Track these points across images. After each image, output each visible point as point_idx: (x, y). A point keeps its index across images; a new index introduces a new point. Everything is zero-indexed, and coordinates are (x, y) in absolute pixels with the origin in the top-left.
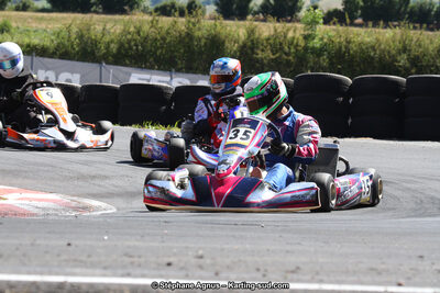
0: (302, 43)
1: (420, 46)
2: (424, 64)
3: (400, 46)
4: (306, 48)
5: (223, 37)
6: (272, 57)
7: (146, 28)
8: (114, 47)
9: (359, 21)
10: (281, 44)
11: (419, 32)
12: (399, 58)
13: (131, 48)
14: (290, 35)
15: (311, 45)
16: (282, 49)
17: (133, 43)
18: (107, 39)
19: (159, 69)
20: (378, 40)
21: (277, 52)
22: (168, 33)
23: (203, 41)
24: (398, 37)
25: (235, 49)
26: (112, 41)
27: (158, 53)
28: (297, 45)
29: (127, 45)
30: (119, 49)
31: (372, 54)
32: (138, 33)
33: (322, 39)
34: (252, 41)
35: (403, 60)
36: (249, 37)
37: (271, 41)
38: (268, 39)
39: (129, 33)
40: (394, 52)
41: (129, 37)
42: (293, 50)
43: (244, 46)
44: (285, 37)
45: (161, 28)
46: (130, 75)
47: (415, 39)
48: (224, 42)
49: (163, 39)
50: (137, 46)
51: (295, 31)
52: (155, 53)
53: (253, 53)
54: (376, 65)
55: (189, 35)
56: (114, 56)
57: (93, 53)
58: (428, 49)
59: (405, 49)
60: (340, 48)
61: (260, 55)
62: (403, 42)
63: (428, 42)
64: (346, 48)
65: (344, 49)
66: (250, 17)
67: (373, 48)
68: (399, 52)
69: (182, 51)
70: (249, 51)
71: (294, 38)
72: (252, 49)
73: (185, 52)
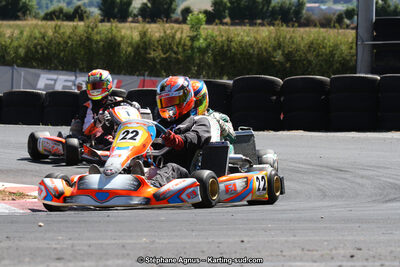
0: (189, 43)
1: (293, 42)
2: (298, 58)
3: (275, 43)
4: (192, 48)
5: (118, 40)
6: (163, 56)
7: (50, 33)
8: (22, 52)
9: (227, 20)
10: (170, 45)
11: (292, 29)
12: (275, 54)
13: (37, 51)
14: (178, 36)
15: (197, 44)
16: (171, 48)
17: (39, 47)
18: (15, 44)
19: (63, 70)
20: (256, 39)
21: (167, 51)
22: (69, 37)
23: (102, 43)
24: (273, 35)
25: (129, 49)
26: (20, 46)
27: (62, 54)
28: (184, 45)
29: (33, 50)
30: (26, 53)
31: (251, 51)
32: (43, 38)
33: (205, 39)
34: (145, 43)
35: (279, 56)
36: (142, 38)
37: (162, 42)
38: (158, 41)
39: (35, 38)
40: (270, 49)
41: (36, 41)
42: (180, 50)
43: (138, 46)
44: (173, 37)
45: (64, 33)
46: (39, 76)
47: (288, 37)
48: (119, 44)
49: (66, 43)
50: (42, 49)
51: (182, 32)
52: (59, 55)
53: (146, 53)
54: (254, 60)
55: (88, 38)
56: (23, 59)
57: (3, 57)
58: (300, 45)
59: (279, 46)
60: (223, 46)
61: (153, 54)
62: (277, 39)
63: (299, 39)
64: (228, 46)
65: (225, 48)
66: (130, 19)
67: (251, 46)
68: (275, 49)
69: (83, 53)
70: (143, 52)
71: (181, 39)
72: (145, 49)
73: (86, 53)
